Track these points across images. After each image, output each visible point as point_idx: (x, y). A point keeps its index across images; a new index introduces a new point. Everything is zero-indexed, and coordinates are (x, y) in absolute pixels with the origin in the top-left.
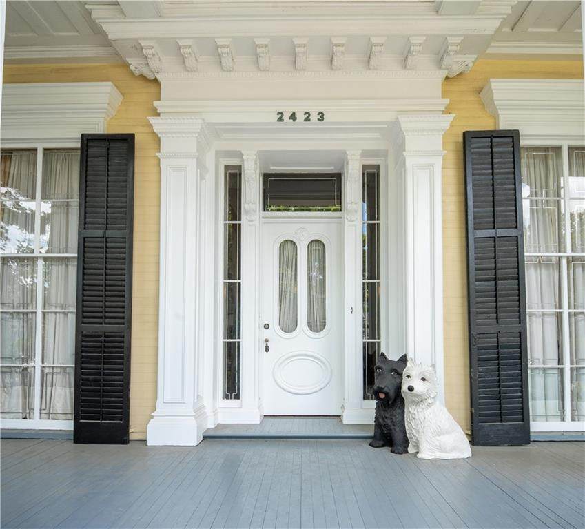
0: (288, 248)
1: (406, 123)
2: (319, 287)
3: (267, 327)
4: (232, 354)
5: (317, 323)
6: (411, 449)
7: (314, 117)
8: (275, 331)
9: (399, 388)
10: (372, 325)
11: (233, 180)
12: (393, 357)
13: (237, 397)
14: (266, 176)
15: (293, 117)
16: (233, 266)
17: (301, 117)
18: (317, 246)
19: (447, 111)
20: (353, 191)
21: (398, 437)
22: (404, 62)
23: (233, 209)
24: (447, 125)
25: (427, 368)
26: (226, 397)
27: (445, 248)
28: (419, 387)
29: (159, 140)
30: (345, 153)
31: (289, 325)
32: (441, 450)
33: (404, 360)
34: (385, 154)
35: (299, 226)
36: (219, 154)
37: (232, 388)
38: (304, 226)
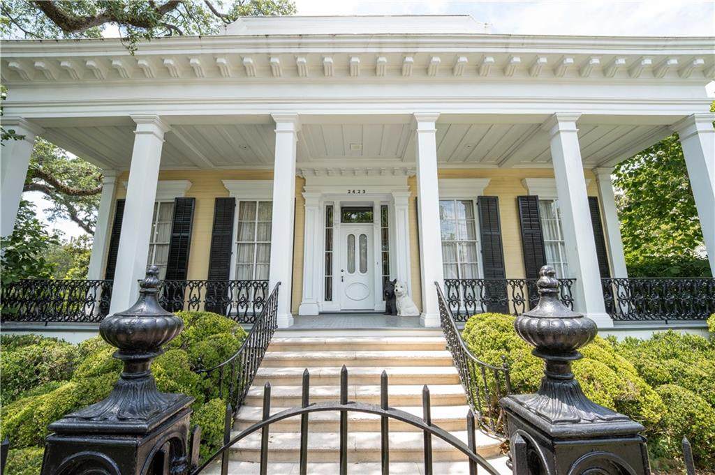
0: (351, 237)
1: (394, 194)
2: (364, 254)
3: (342, 271)
4: (328, 282)
5: (364, 269)
6: (398, 314)
7: (362, 192)
8: (346, 273)
9: (393, 292)
10: (386, 269)
11: (329, 211)
13: (331, 300)
14: (342, 208)
15: (354, 192)
16: (329, 246)
17: (357, 192)
18: (363, 236)
19: (408, 191)
20: (376, 215)
21: (393, 310)
22: (393, 173)
23: (329, 223)
24: (409, 195)
25: (403, 284)
26: (326, 300)
27: (411, 239)
28: (400, 290)
29: (304, 200)
30: (373, 202)
31: (352, 270)
32: (408, 313)
33: (395, 281)
34: (389, 202)
35: (355, 228)
36: (325, 202)
37: (328, 296)
38: (358, 229)
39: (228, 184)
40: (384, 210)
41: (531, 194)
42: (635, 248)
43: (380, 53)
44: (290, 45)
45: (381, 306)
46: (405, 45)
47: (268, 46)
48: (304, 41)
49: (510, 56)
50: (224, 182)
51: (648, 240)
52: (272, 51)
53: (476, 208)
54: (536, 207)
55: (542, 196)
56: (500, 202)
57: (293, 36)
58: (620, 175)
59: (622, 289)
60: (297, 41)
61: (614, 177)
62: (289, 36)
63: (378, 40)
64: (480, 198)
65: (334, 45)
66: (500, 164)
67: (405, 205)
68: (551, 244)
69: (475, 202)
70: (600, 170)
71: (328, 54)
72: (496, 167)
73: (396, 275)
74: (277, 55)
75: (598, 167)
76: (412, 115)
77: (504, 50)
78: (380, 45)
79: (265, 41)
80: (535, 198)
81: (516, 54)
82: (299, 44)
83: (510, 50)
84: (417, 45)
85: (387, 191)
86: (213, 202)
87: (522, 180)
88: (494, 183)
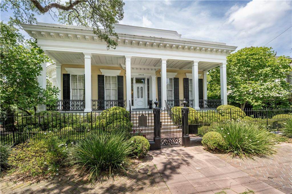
0: (138, 88)
1: (152, 76)
5: (142, 97)
7: (143, 75)
8: (137, 98)
10: (148, 97)
11: (132, 79)
12: (151, 100)
13: (134, 106)
14: (136, 79)
15: (140, 75)
16: (132, 90)
18: (142, 88)
19: (156, 75)
20: (146, 82)
22: (152, 70)
23: (132, 83)
24: (156, 77)
26: (132, 106)
31: (138, 97)
33: (152, 100)
34: (150, 78)
38: (140, 85)
39: (102, 70)
40: (148, 80)
41: (187, 78)
42: (212, 92)
43: (154, 42)
44: (131, 38)
45: (148, 107)
46: (161, 41)
47: (125, 37)
48: (135, 37)
49: (185, 46)
50: (100, 70)
51: (215, 90)
52: (126, 38)
53: (173, 81)
54: (188, 81)
55: (190, 78)
56: (179, 79)
57: (132, 35)
58: (210, 73)
59: (206, 102)
60: (133, 37)
61: (208, 73)
62: (131, 35)
63: (154, 39)
64: (174, 78)
65: (142, 39)
66: (180, 69)
67: (154, 79)
68: (191, 91)
69: (173, 79)
70: (204, 72)
71: (141, 41)
72: (179, 69)
73: (152, 99)
74: (127, 40)
75: (204, 71)
76: (161, 59)
77: (184, 44)
78: (155, 40)
79: (124, 36)
80: (188, 79)
81: (187, 46)
82: (134, 37)
83: (185, 45)
84: (164, 41)
85: (150, 75)
86: (97, 76)
87: (185, 73)
88: (178, 74)
